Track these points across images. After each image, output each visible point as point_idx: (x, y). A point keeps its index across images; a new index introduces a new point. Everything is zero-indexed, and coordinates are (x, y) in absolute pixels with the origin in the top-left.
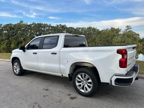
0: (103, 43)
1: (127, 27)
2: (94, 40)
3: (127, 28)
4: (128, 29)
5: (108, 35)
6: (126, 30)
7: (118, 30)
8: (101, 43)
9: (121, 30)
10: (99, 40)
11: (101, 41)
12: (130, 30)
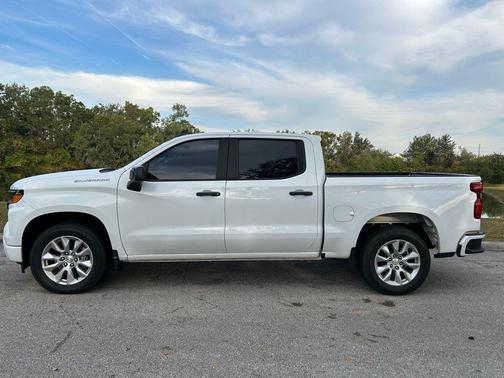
0: (104, 153)
1: (177, 107)
2: (65, 142)
3: (176, 111)
4: (179, 115)
5: (120, 128)
6: (174, 117)
7: (148, 116)
8: (96, 156)
9: (159, 115)
10: (87, 143)
11: (94, 145)
12: (184, 118)
